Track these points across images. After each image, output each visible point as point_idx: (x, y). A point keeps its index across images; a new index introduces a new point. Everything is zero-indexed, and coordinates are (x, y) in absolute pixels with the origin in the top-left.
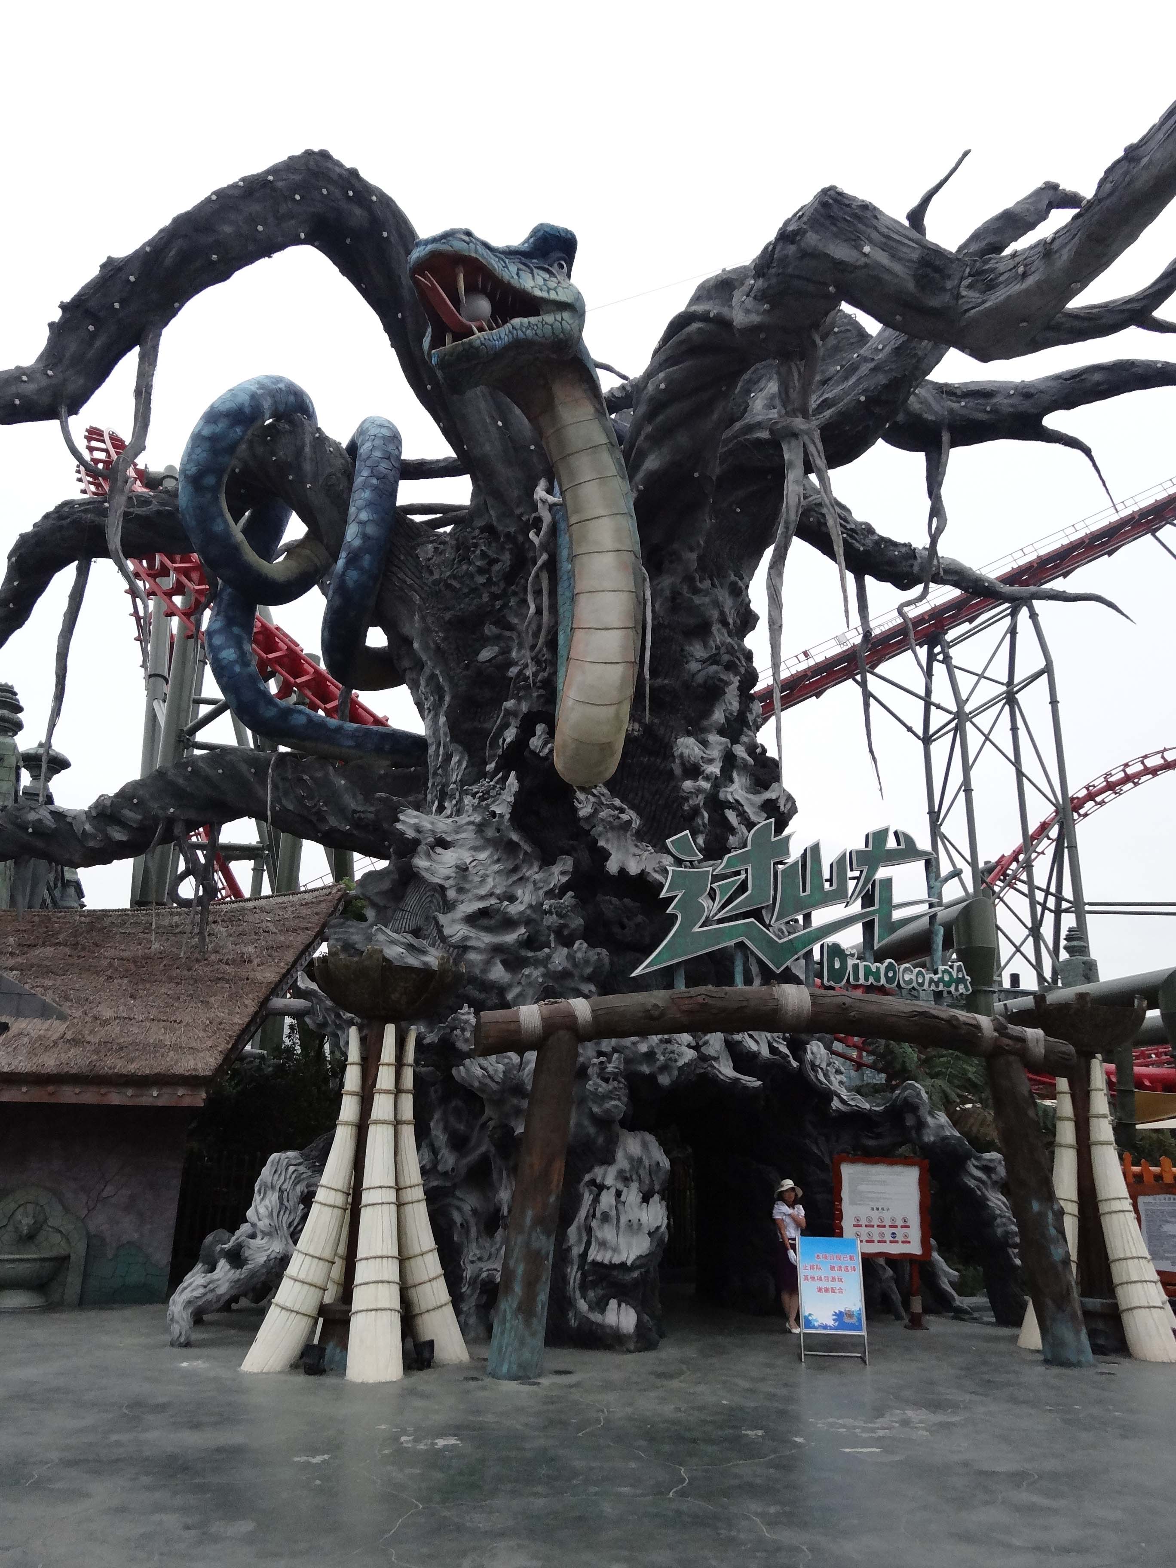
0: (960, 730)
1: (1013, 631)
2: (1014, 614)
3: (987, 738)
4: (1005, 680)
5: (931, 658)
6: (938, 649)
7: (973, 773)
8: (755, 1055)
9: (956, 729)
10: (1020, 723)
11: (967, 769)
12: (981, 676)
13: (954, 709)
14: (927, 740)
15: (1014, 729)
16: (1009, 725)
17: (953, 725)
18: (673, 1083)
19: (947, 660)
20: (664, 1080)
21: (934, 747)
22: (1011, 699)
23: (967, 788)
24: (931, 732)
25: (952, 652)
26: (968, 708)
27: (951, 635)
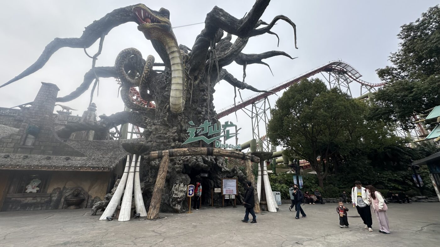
0: (257, 117)
1: (265, 102)
2: (265, 99)
3: (261, 118)
4: (264, 109)
5: (253, 106)
6: (254, 104)
7: (259, 123)
8: (207, 161)
9: (256, 117)
10: (266, 116)
11: (258, 123)
12: (260, 109)
13: (256, 113)
14: (252, 118)
15: (265, 117)
16: (264, 116)
17: (256, 116)
18: (191, 165)
19: (255, 106)
20: (190, 165)
21: (253, 119)
22: (265, 112)
23: (258, 125)
24: (253, 116)
25: (256, 105)
26: (258, 113)
27: (255, 103)
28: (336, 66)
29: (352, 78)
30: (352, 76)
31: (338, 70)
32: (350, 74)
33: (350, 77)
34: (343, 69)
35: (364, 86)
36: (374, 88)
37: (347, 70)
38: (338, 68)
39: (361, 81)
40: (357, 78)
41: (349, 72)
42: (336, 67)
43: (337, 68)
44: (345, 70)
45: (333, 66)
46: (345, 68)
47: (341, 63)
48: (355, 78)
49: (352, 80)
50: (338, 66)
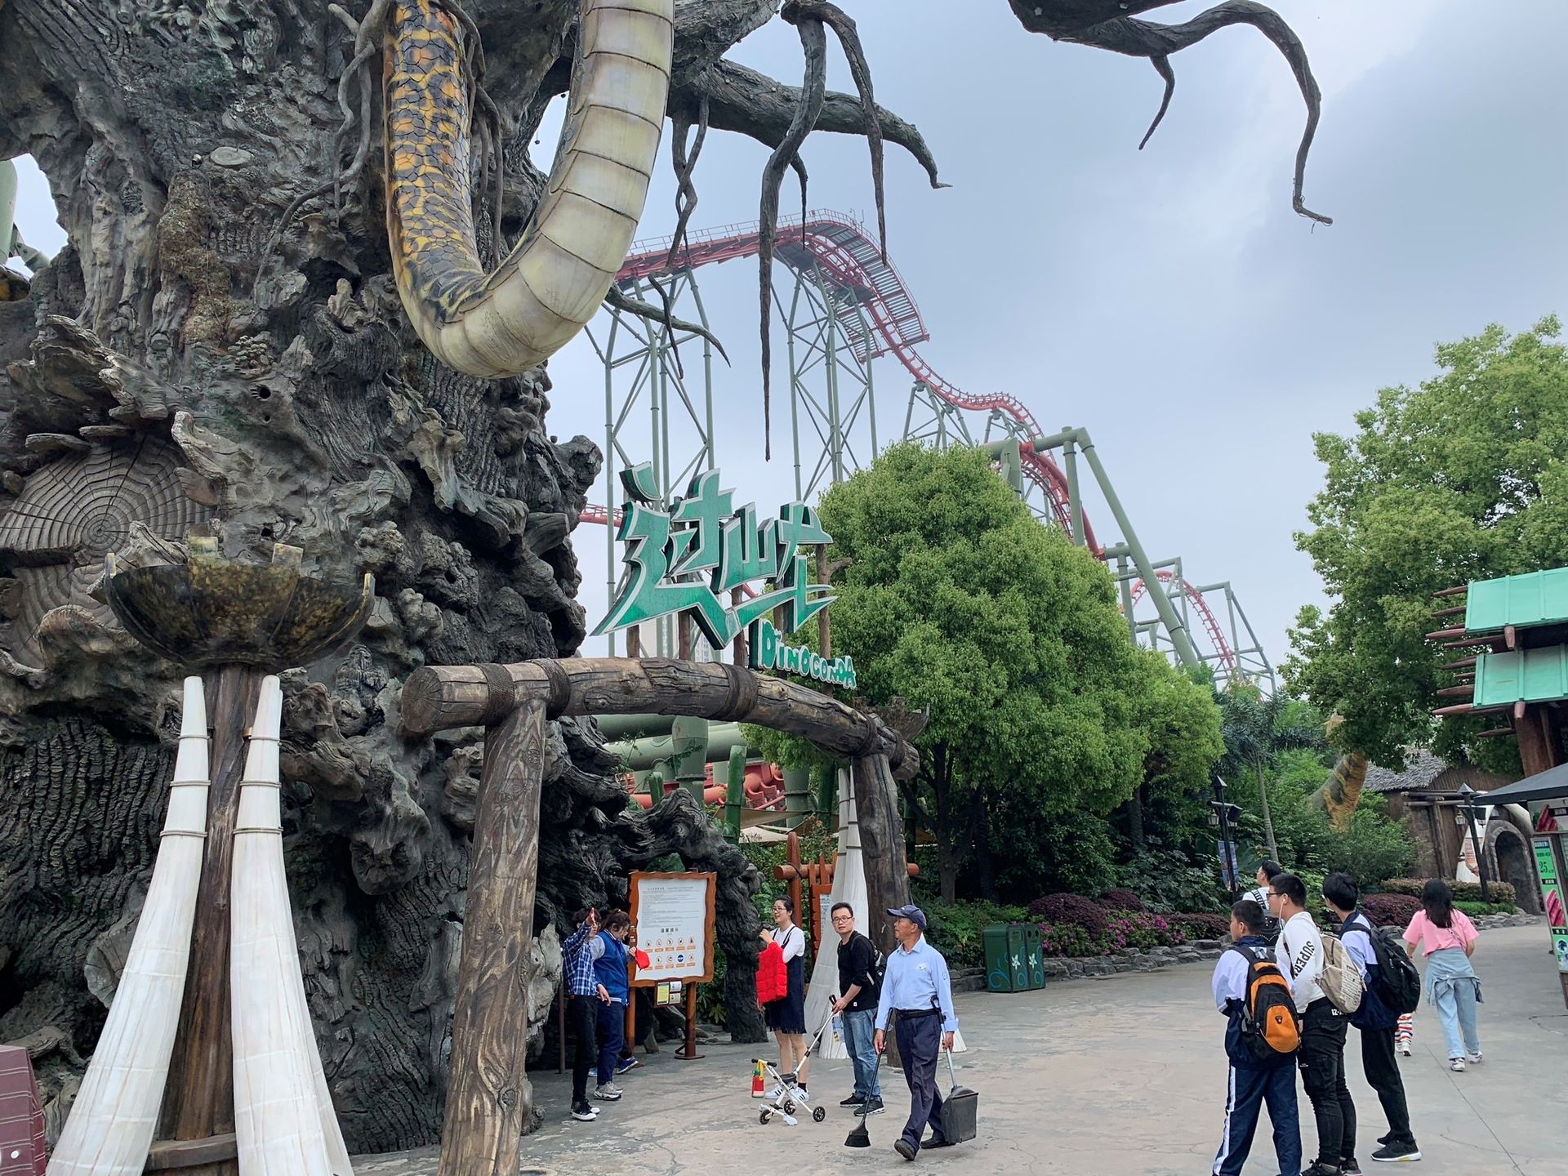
28: (831, 245)
29: (886, 335)
30: (890, 328)
31: (835, 270)
32: (881, 311)
33: (881, 326)
34: (860, 279)
35: (924, 395)
36: (958, 412)
37: (873, 284)
38: (840, 259)
39: (916, 364)
40: (907, 343)
41: (883, 299)
42: (833, 251)
43: (833, 258)
44: (867, 284)
45: (820, 244)
46: (869, 274)
47: (859, 237)
48: (897, 340)
49: (884, 345)
50: (841, 252)
